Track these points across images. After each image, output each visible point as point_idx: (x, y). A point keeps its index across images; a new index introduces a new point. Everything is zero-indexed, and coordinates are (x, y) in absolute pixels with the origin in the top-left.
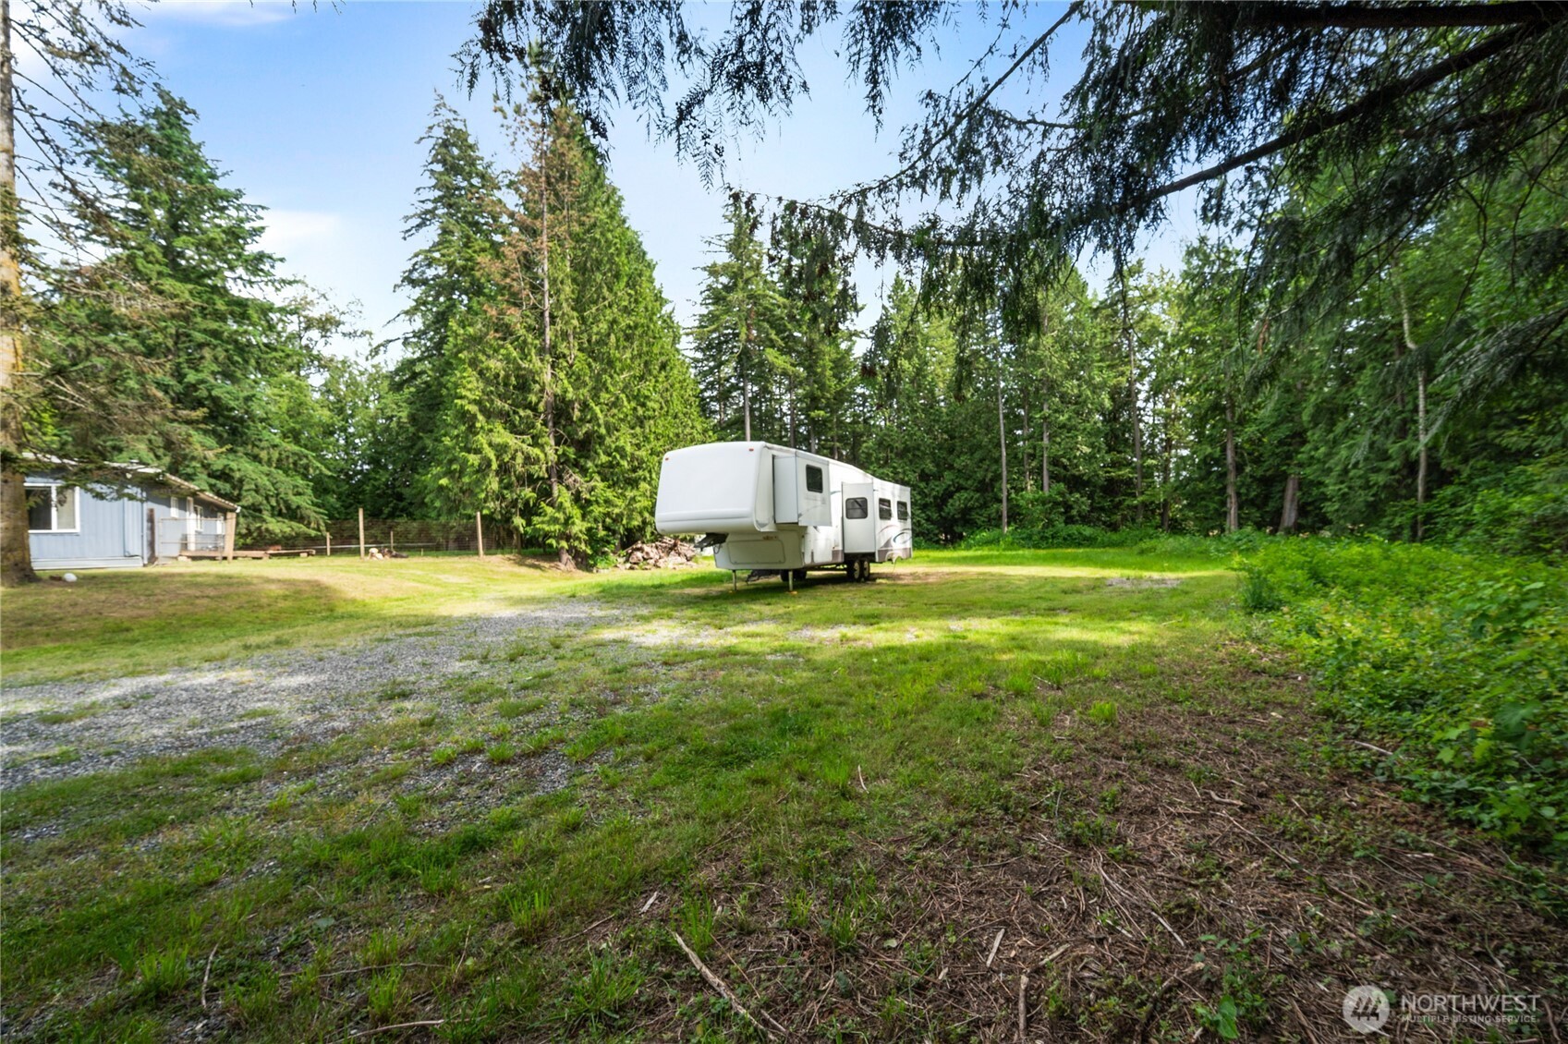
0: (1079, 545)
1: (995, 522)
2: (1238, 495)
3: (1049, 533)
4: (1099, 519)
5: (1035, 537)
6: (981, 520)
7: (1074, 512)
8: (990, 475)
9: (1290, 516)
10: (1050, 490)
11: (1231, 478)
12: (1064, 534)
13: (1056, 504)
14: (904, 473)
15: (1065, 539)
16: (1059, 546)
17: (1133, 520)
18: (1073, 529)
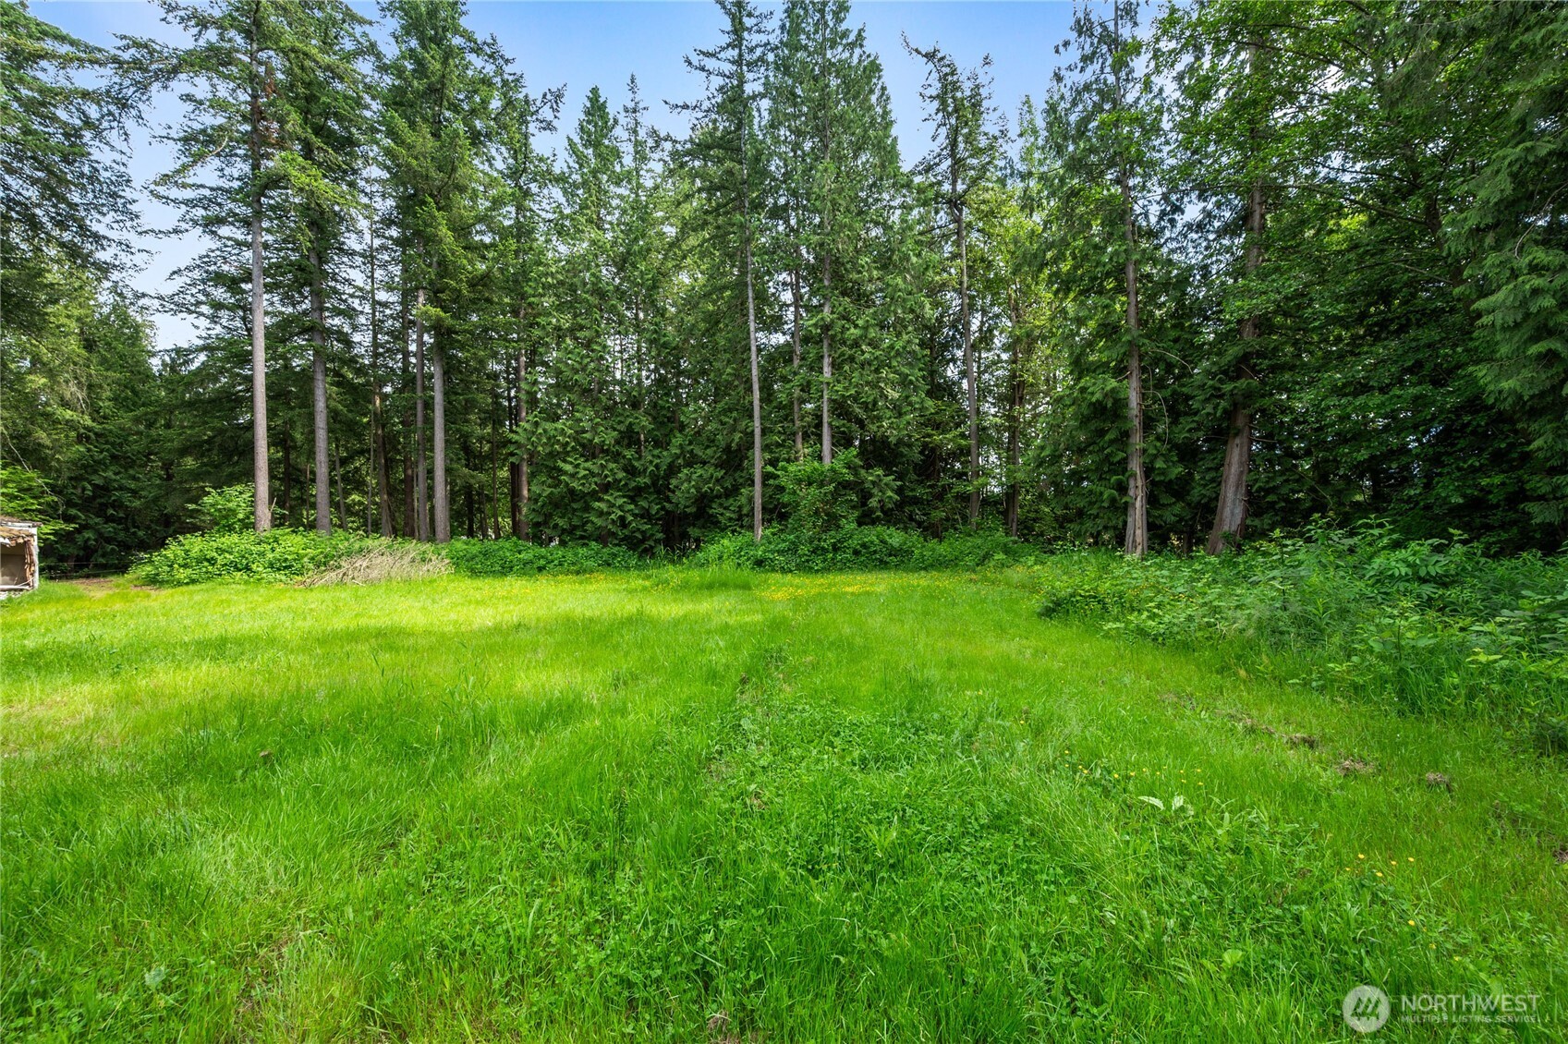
0: (883, 565)
1: (742, 521)
2: (1148, 471)
3: (828, 540)
4: (911, 519)
5: (804, 549)
6: (726, 516)
7: (873, 503)
8: (737, 436)
9: (1232, 513)
10: (833, 461)
11: (1137, 441)
12: (854, 543)
13: (845, 485)
14: (594, 428)
15: (856, 553)
16: (844, 567)
17: (965, 519)
18: (871, 534)
